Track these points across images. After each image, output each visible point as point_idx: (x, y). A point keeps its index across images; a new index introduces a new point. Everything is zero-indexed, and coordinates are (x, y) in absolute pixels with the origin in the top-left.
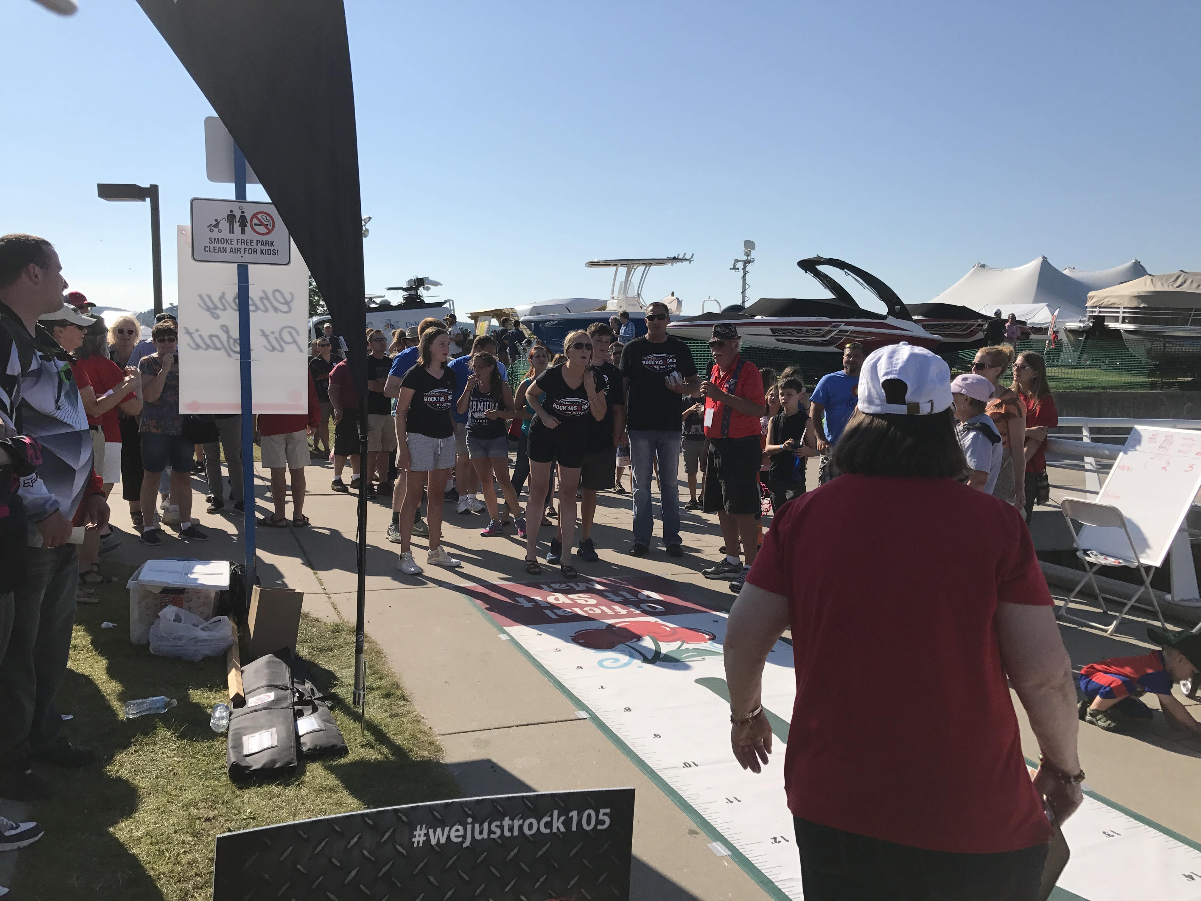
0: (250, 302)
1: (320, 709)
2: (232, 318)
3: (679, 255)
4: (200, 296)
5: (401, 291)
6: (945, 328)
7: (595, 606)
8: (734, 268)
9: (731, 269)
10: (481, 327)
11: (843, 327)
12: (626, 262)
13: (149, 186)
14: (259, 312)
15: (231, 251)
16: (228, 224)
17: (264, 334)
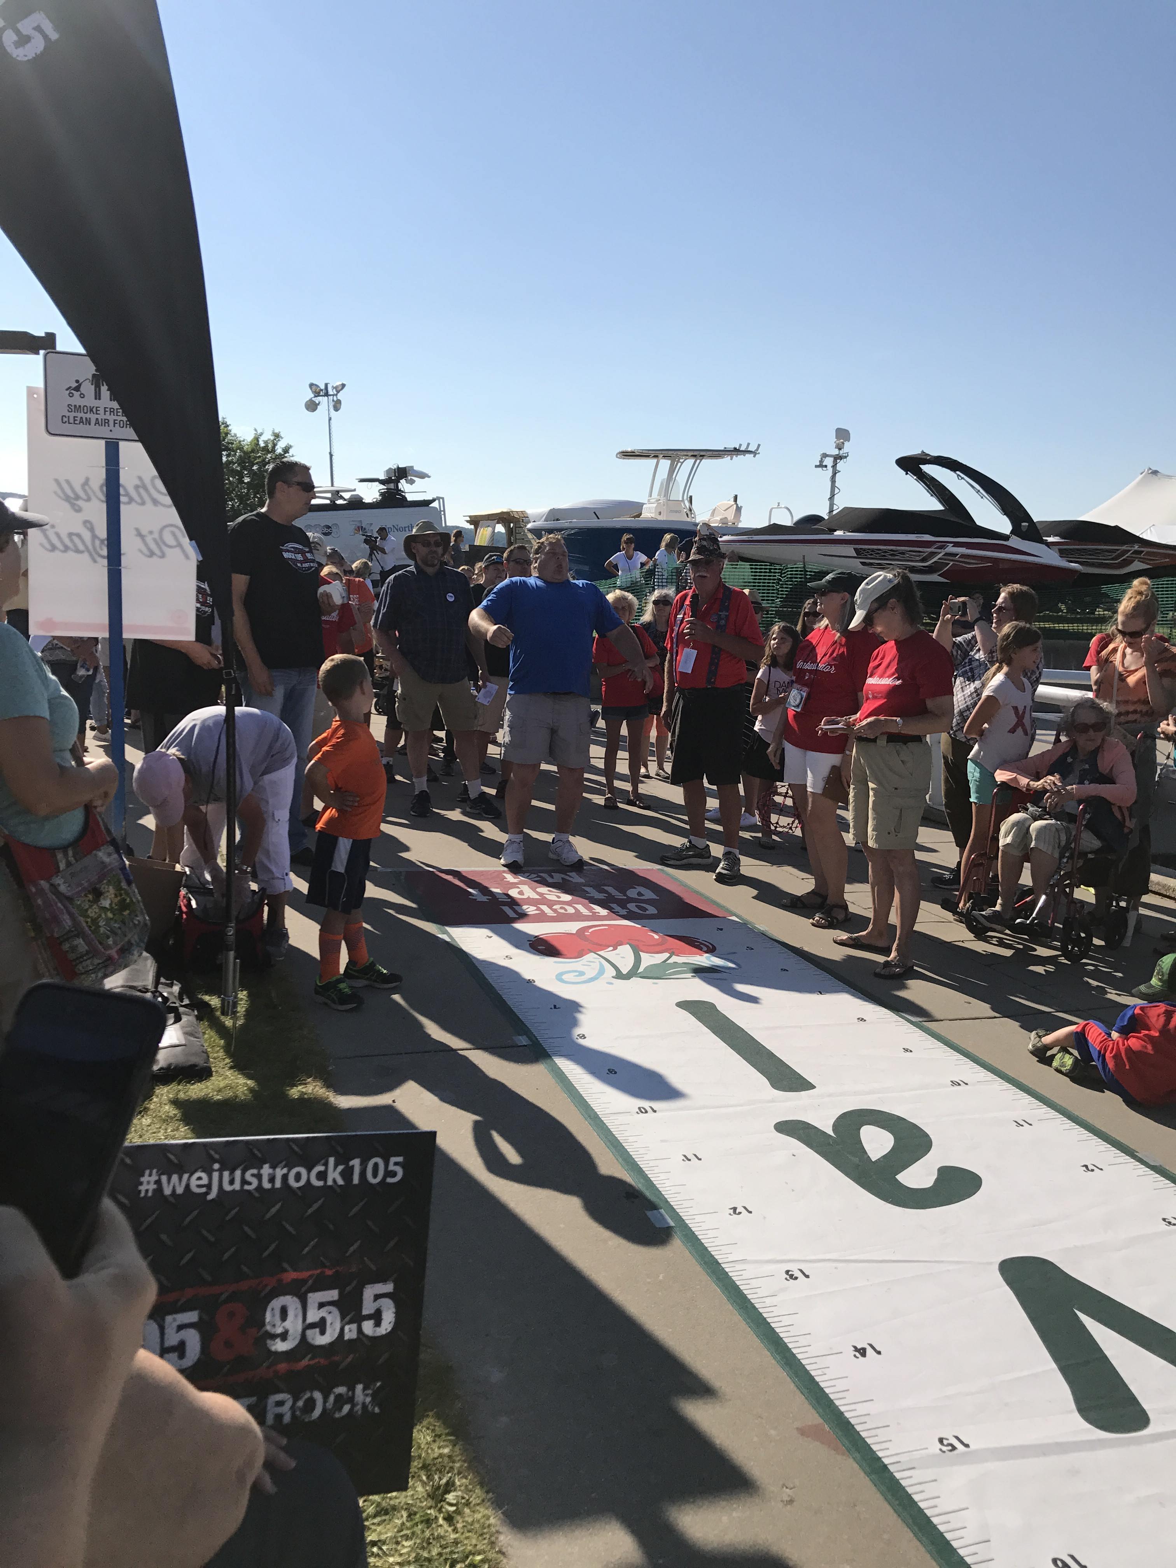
0: (122, 491)
1: (185, 1019)
2: (97, 512)
3: (740, 445)
4: (57, 481)
5: (377, 483)
6: (1090, 555)
7: (568, 903)
8: (821, 465)
9: (816, 466)
10: (482, 534)
11: (950, 549)
12: (670, 452)
13: (43, 335)
14: (133, 505)
15: (97, 422)
16: (93, 386)
17: (139, 534)
